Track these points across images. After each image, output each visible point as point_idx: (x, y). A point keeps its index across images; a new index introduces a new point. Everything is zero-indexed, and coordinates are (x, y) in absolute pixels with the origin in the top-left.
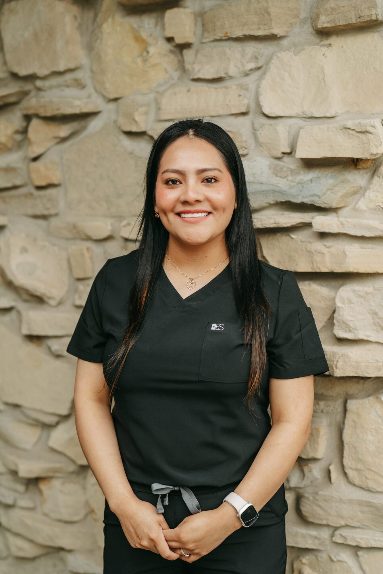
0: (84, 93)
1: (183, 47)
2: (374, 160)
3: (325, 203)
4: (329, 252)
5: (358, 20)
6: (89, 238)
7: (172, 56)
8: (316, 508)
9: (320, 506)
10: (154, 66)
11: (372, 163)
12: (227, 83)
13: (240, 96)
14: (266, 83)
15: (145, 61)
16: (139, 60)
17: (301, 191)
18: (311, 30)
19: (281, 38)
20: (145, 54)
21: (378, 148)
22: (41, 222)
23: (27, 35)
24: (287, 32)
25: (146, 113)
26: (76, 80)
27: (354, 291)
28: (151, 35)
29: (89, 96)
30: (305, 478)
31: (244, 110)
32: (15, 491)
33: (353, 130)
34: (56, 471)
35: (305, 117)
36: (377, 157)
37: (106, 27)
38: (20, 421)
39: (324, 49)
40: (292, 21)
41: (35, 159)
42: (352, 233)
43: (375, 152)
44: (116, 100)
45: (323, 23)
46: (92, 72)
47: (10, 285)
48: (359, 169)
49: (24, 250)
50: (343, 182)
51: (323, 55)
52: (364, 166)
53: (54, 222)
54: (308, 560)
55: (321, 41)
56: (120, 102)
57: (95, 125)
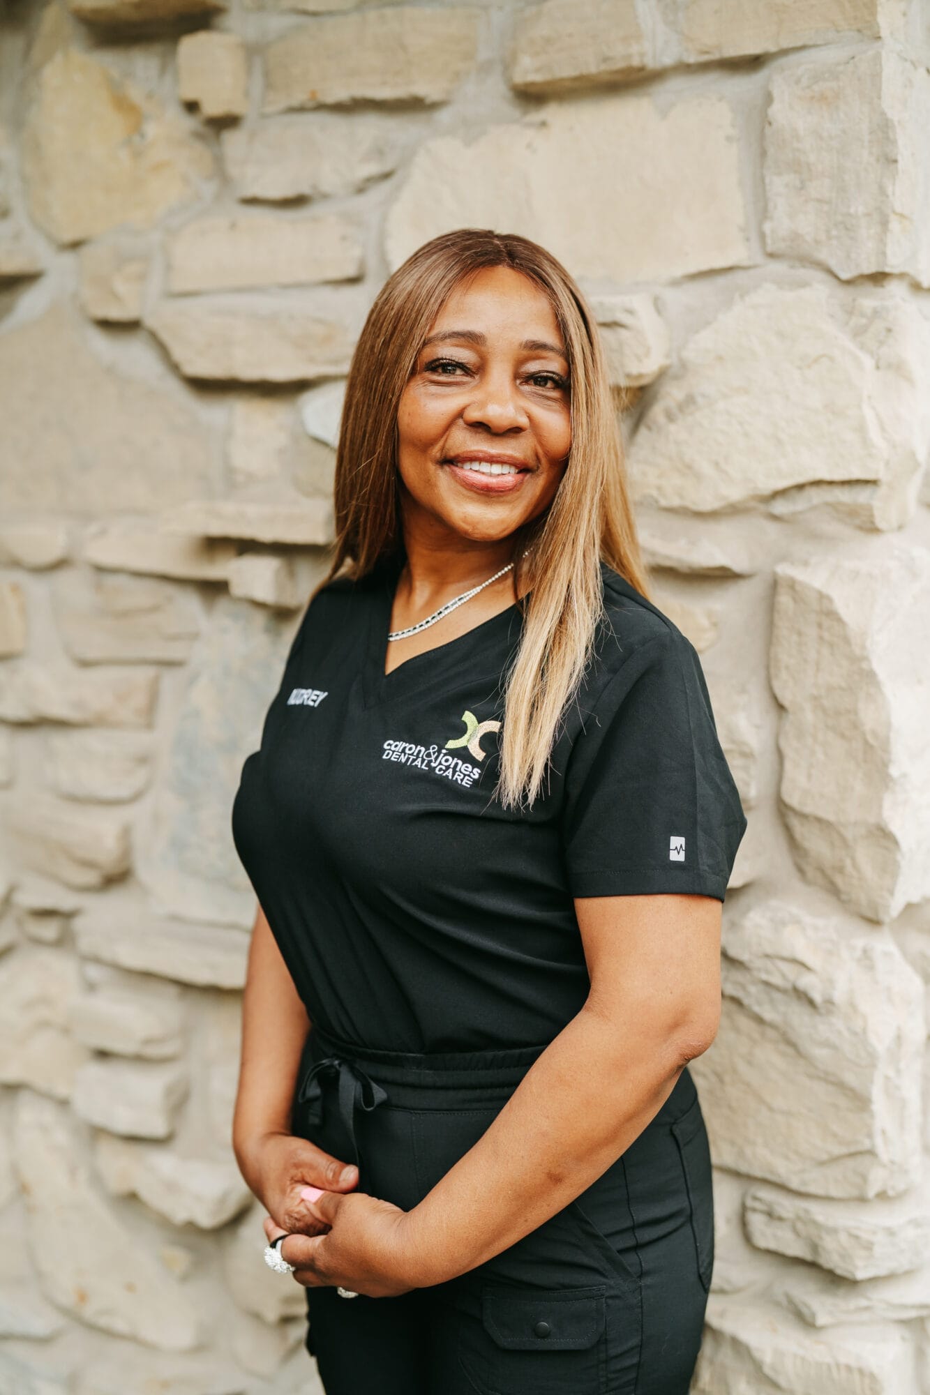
0: (4, 228)
1: (224, 123)
2: (642, 390)
5: (603, 67)
6: (15, 564)
7: (199, 147)
10: (159, 167)
11: (635, 397)
12: (317, 210)
13: (344, 238)
14: (401, 209)
15: (137, 155)
16: (124, 154)
18: (502, 89)
19: (434, 106)
20: (137, 139)
21: (641, 362)
24: (448, 93)
25: (142, 277)
28: (150, 96)
29: (17, 236)
31: (351, 271)
36: (643, 382)
37: (52, 75)
39: (530, 133)
40: (461, 66)
43: (635, 371)
44: (75, 245)
45: (526, 73)
46: (26, 180)
51: (529, 146)
55: (525, 113)
56: (85, 251)
57: (30, 302)
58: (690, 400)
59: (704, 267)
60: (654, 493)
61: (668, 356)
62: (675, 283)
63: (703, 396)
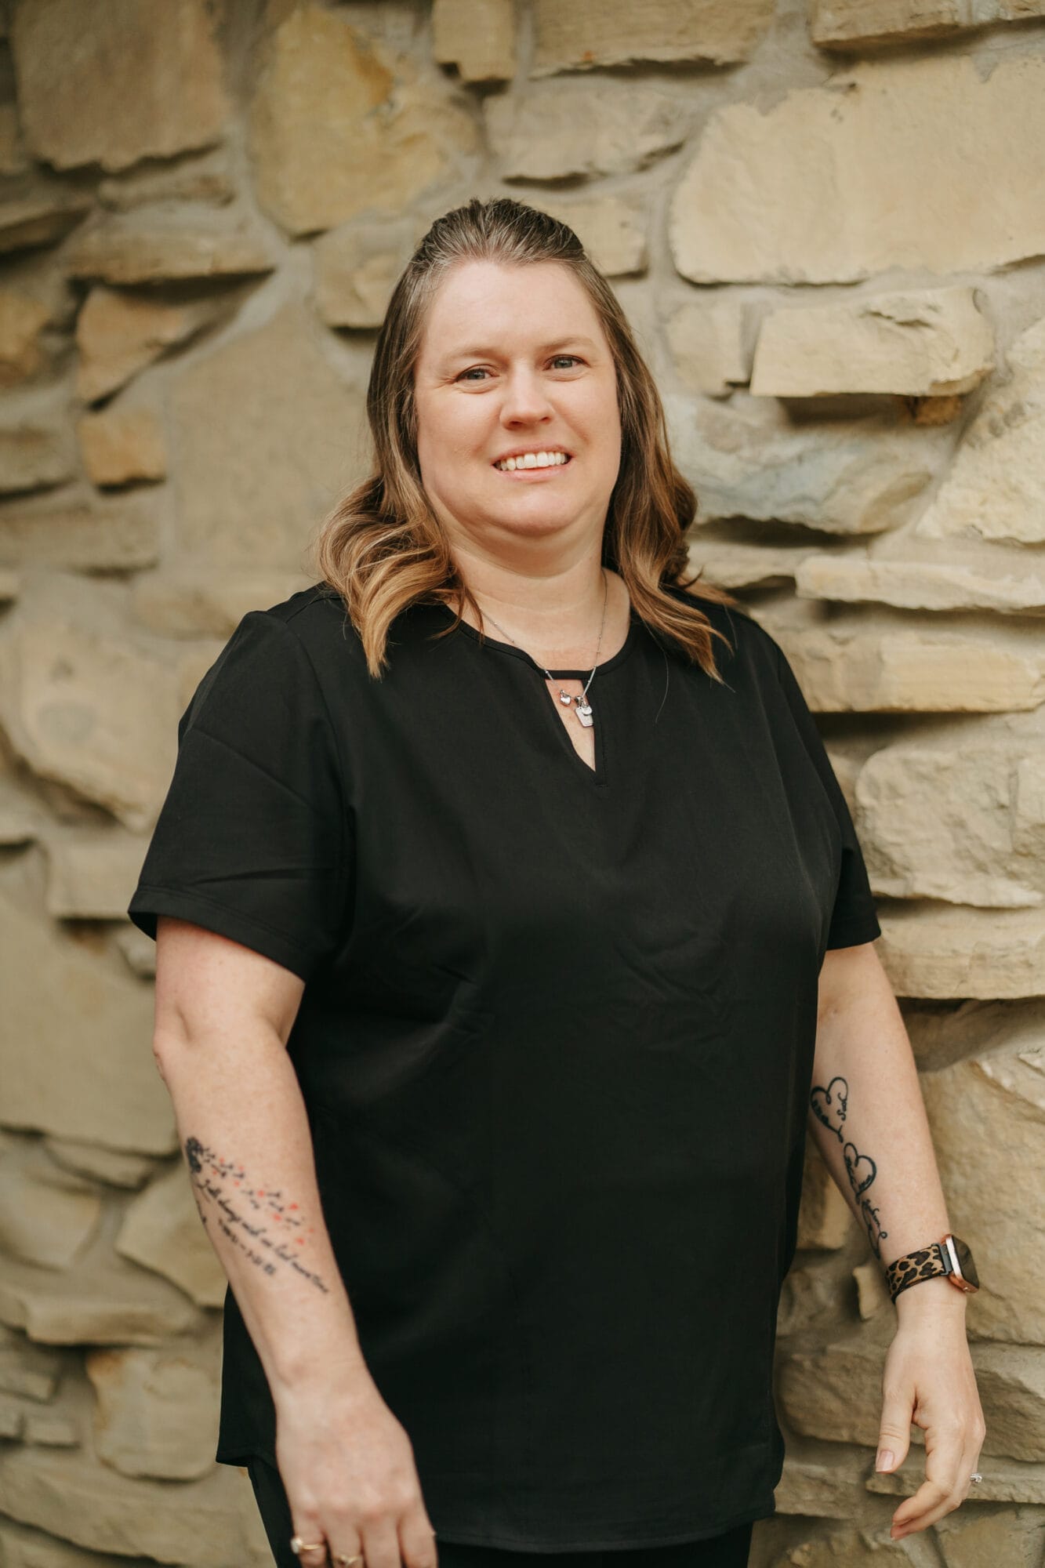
0: (228, 217)
1: (489, 88)
2: (962, 397)
3: (832, 521)
4: (843, 655)
5: (911, 25)
7: (459, 116)
8: (821, 1393)
9: (833, 1389)
10: (410, 141)
11: (956, 408)
12: (595, 191)
13: (624, 225)
14: (688, 189)
15: (386, 127)
16: (370, 127)
17: (772, 487)
18: (806, 45)
19: (728, 68)
20: (385, 108)
21: (949, 366)
22: (113, 590)
23: (82, 54)
24: (743, 52)
25: (388, 275)
26: (207, 181)
27: (906, 763)
28: (401, 57)
29: (241, 228)
30: (796, 1308)
31: (632, 264)
32: (25, 1396)
33: (889, 318)
34: (136, 1325)
35: (786, 285)
36: (958, 390)
37: (288, 34)
38: (44, 1182)
39: (836, 98)
40: (758, 21)
41: (100, 404)
42: (898, 599)
43: (942, 378)
44: (310, 236)
45: (828, 29)
46: (253, 158)
47: (23, 773)
48: (923, 426)
49: (64, 670)
50: (880, 461)
51: (834, 113)
52: (934, 416)
53: (145, 585)
54: (809, 1553)
55: (832, 75)
56: (323, 242)
57: (258, 307)
58: (1018, 411)
59: (1030, 253)
60: (977, 522)
61: (990, 358)
62: (1000, 272)
63: (1032, 405)
